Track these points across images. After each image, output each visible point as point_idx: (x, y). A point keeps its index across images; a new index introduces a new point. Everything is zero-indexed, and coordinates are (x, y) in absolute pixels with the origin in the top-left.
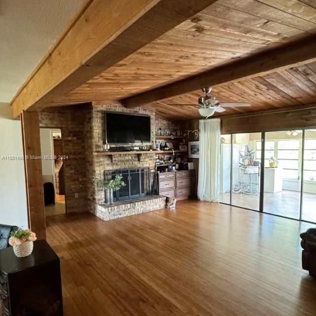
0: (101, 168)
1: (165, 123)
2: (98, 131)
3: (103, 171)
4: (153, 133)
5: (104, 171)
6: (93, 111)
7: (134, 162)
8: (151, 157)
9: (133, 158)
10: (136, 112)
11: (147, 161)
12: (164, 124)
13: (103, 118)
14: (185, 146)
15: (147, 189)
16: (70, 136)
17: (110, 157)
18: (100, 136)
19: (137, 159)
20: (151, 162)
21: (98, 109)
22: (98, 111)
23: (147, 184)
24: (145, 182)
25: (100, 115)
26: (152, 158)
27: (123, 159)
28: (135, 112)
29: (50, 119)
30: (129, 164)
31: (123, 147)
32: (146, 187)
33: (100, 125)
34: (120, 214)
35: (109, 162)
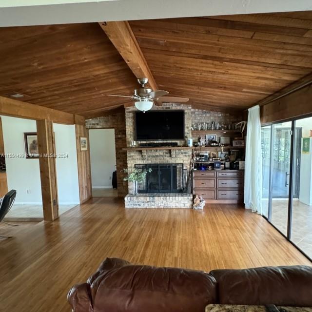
0: (132, 162)
1: (221, 115)
2: (129, 129)
3: (133, 165)
4: (188, 128)
5: (135, 165)
6: (126, 112)
7: (165, 158)
8: (185, 153)
9: (164, 154)
10: (169, 108)
11: (180, 158)
12: (219, 117)
13: (133, 118)
14: (242, 141)
15: (179, 186)
16: (120, 134)
17: (141, 152)
18: (131, 133)
19: (168, 155)
20: (185, 158)
21: (130, 110)
22: (130, 112)
23: (180, 180)
24: (178, 178)
25: (131, 115)
26: (187, 155)
27: (154, 155)
28: (167, 108)
29: (105, 121)
30: (160, 159)
31: (154, 143)
32: (179, 183)
33: (132, 124)
34: (140, 205)
35: (139, 157)
